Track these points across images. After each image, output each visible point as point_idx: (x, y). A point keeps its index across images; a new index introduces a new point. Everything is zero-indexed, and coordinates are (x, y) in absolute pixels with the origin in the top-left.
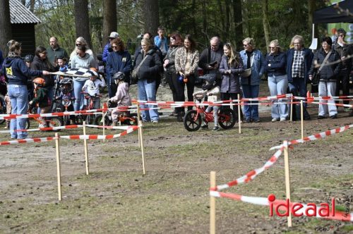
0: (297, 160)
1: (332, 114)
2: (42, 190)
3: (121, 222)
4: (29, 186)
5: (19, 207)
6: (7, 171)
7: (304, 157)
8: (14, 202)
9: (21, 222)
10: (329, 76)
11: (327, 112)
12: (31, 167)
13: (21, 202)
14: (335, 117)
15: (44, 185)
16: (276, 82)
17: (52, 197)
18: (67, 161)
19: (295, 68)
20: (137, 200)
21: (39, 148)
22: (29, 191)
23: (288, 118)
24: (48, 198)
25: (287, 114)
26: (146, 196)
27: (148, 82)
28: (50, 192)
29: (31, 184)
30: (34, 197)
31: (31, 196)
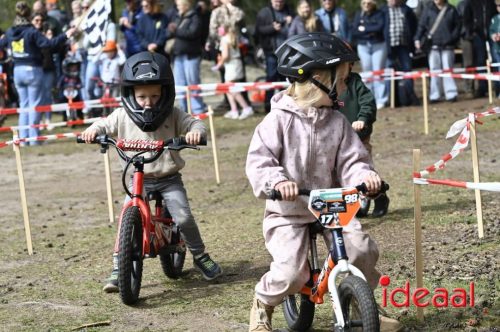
0: (428, 156)
1: (450, 96)
2: (78, 210)
3: (228, 244)
4: (55, 206)
5: (56, 232)
6: (12, 189)
7: (436, 152)
8: (45, 227)
9: (77, 251)
10: (445, 41)
11: (442, 94)
12: (46, 181)
13: (56, 226)
14: (454, 100)
15: (76, 203)
16: (371, 53)
17: (98, 219)
18: (93, 172)
19: (395, 32)
20: (227, 217)
21: (45, 157)
22: (59, 212)
23: (387, 105)
24: (91, 220)
25: (386, 99)
26: (239, 211)
27: (189, 59)
28: (91, 213)
29: (57, 203)
30: (70, 220)
31: (65, 219)
